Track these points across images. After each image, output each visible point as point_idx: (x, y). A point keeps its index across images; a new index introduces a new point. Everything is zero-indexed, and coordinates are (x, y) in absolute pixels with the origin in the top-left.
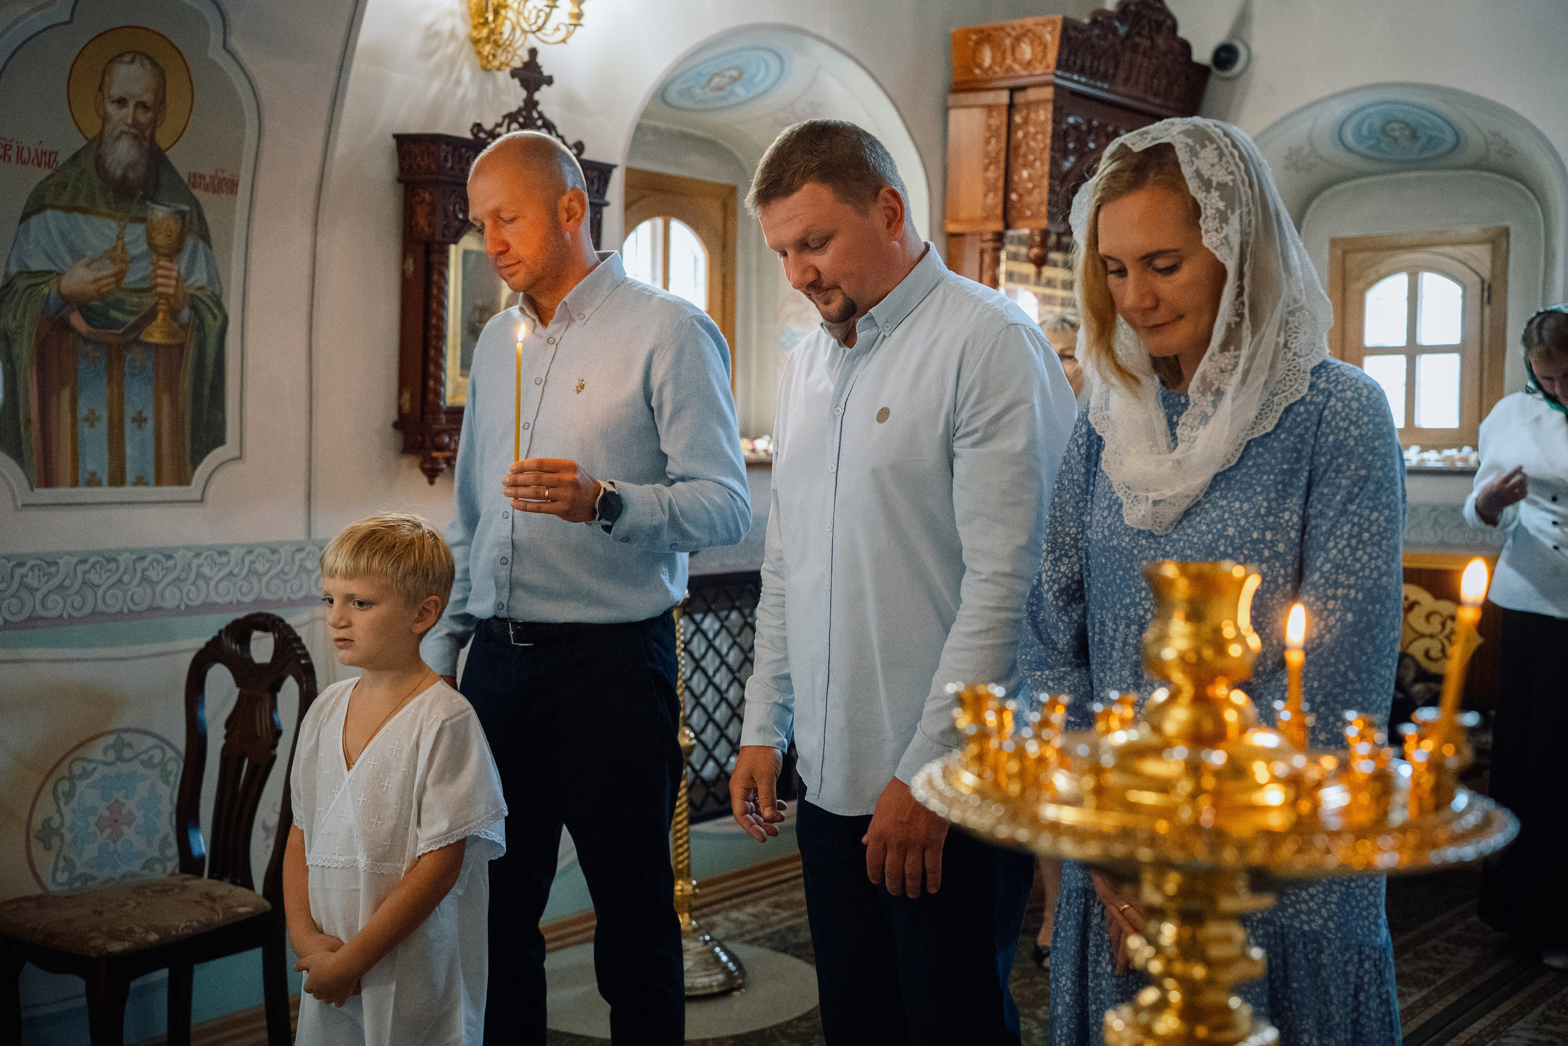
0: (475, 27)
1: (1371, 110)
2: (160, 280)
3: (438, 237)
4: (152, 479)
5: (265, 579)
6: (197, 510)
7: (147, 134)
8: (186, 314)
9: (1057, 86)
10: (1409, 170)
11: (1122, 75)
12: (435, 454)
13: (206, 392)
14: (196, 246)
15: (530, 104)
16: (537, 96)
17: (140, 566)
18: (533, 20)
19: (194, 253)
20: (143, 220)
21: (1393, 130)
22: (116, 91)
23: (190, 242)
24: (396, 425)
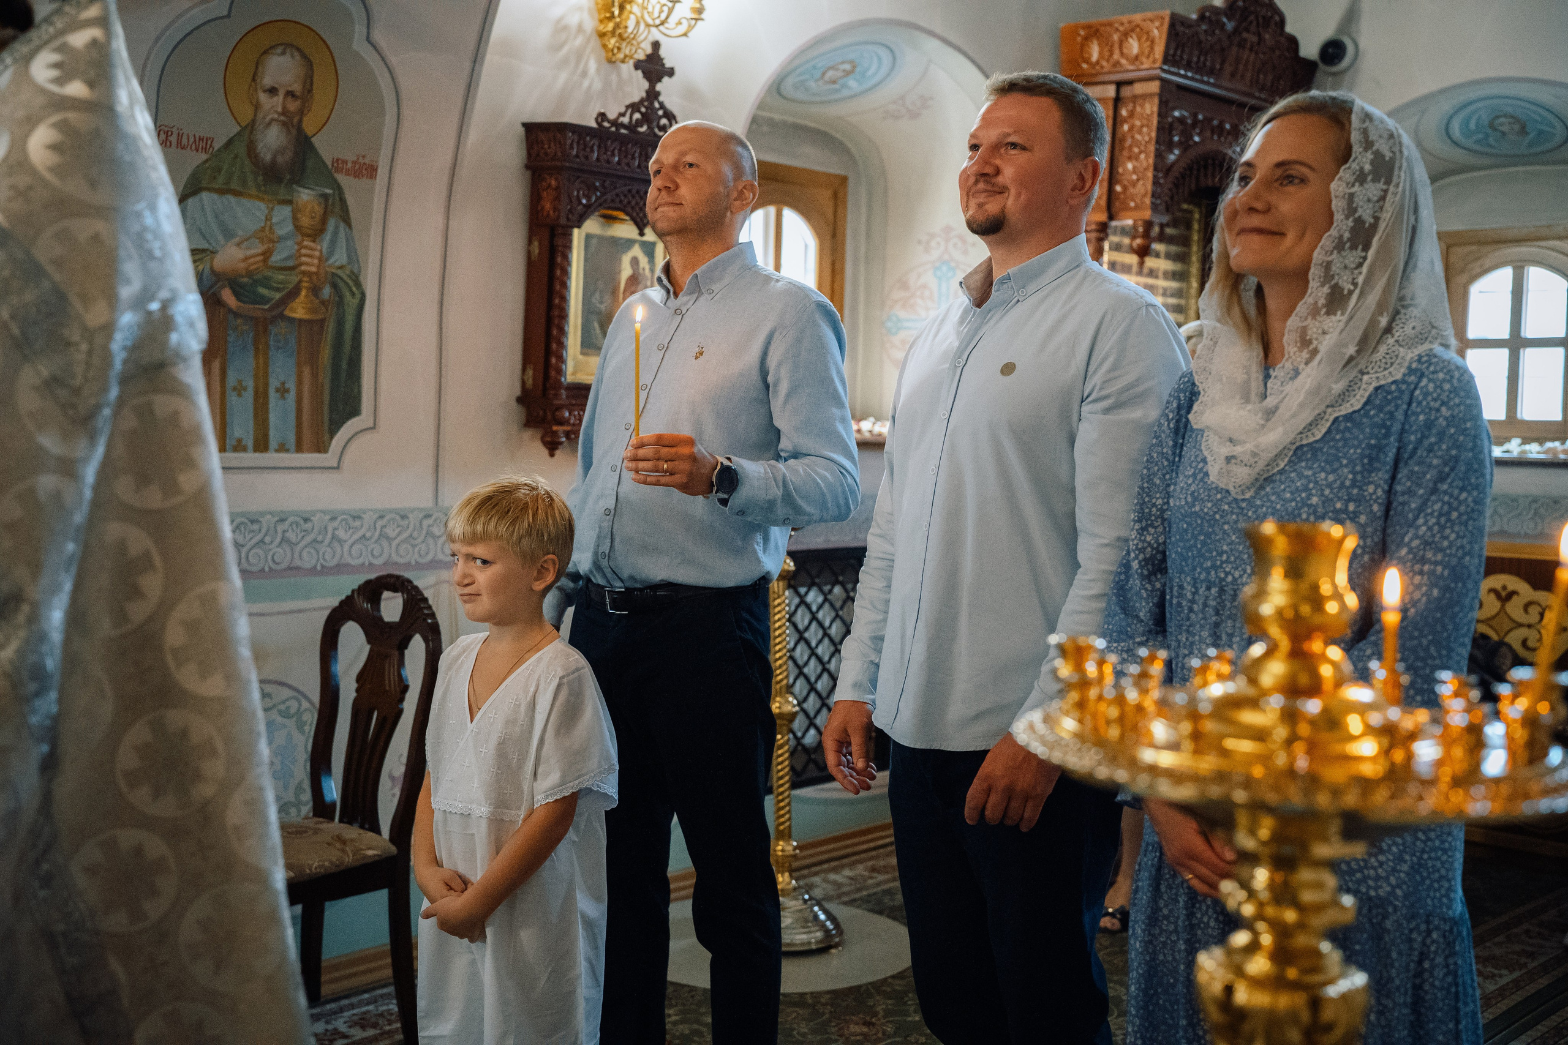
0: (601, 21)
1: (1479, 105)
2: (304, 259)
3: (563, 221)
4: (293, 448)
5: (395, 543)
6: (334, 476)
7: (296, 120)
8: (327, 292)
9: (1162, 80)
10: (1515, 165)
11: (1228, 69)
12: (555, 428)
13: (344, 365)
14: (337, 227)
15: (652, 95)
16: (659, 87)
17: (280, 528)
18: (656, 14)
19: (336, 233)
20: (289, 202)
21: (1501, 125)
22: (268, 81)
23: (331, 224)
24: (520, 400)
